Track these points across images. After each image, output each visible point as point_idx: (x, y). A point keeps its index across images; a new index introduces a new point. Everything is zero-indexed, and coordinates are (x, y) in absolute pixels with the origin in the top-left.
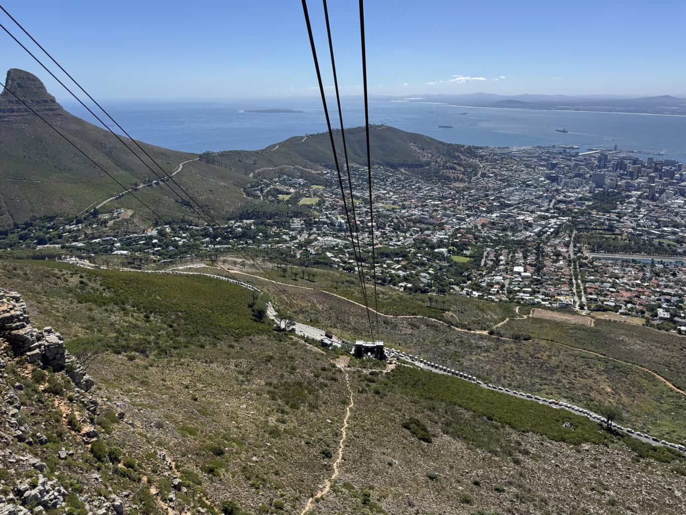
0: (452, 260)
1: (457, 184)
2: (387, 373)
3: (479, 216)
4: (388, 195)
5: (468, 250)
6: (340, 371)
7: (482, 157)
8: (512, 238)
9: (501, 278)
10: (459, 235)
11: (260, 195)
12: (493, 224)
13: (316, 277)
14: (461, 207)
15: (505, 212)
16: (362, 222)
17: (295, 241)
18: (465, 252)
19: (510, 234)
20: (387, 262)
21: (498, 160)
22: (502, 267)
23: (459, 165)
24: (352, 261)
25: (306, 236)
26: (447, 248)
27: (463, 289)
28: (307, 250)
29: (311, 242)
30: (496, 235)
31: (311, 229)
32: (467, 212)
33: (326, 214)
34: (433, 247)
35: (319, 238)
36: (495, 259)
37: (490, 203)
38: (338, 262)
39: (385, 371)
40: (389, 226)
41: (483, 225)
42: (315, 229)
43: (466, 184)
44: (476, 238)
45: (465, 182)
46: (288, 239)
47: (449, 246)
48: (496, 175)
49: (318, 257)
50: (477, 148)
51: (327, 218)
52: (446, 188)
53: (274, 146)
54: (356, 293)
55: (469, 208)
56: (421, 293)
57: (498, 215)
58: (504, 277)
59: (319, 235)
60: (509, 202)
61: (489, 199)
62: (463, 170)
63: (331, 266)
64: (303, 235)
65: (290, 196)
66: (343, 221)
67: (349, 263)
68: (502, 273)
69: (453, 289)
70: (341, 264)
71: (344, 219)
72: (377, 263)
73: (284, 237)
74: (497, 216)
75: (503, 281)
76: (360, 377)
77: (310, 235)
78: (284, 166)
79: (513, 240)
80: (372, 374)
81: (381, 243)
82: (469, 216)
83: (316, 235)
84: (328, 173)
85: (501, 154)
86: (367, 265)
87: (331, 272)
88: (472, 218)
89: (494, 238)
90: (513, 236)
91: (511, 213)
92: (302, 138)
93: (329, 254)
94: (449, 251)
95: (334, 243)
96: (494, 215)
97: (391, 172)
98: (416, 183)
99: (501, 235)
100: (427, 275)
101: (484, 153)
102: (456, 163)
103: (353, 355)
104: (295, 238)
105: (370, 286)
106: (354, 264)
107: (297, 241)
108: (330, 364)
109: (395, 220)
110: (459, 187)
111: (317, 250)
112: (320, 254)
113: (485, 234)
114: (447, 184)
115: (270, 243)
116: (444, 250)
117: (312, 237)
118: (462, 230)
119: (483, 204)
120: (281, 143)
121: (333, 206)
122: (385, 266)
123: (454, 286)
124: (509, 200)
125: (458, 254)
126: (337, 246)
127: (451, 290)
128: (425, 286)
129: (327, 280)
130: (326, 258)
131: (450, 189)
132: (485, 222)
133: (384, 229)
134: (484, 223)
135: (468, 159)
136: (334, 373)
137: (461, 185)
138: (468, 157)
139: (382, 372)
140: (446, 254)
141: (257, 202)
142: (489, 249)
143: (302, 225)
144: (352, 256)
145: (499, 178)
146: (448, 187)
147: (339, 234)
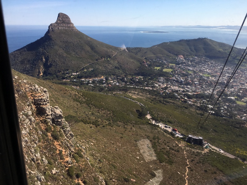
0: (236, 103)
2: (204, 153)
4: (205, 70)
6: (181, 148)
10: (241, 91)
16: (192, 81)
18: (243, 100)
25: (166, 85)
27: (242, 117)
28: (165, 91)
29: (168, 88)
31: (168, 83)
32: (246, 81)
33: (175, 76)
34: (227, 96)
47: (235, 96)
49: (170, 95)
53: (155, 46)
54: (188, 113)
66: (183, 80)
69: (237, 117)
70: (181, 99)
72: (198, 100)
73: (156, 85)
76: (191, 152)
78: (158, 55)
81: (201, 91)
83: (170, 86)
86: (193, 101)
92: (167, 43)
97: (208, 60)
100: (223, 109)
106: (187, 100)
107: (161, 87)
108: (176, 144)
111: (170, 92)
116: (233, 98)
118: (243, 89)
122: (202, 102)
125: (240, 101)
126: (179, 91)
130: (174, 96)
133: (202, 85)
136: (178, 149)
143: (164, 80)
144: (186, 96)
147: (181, 86)
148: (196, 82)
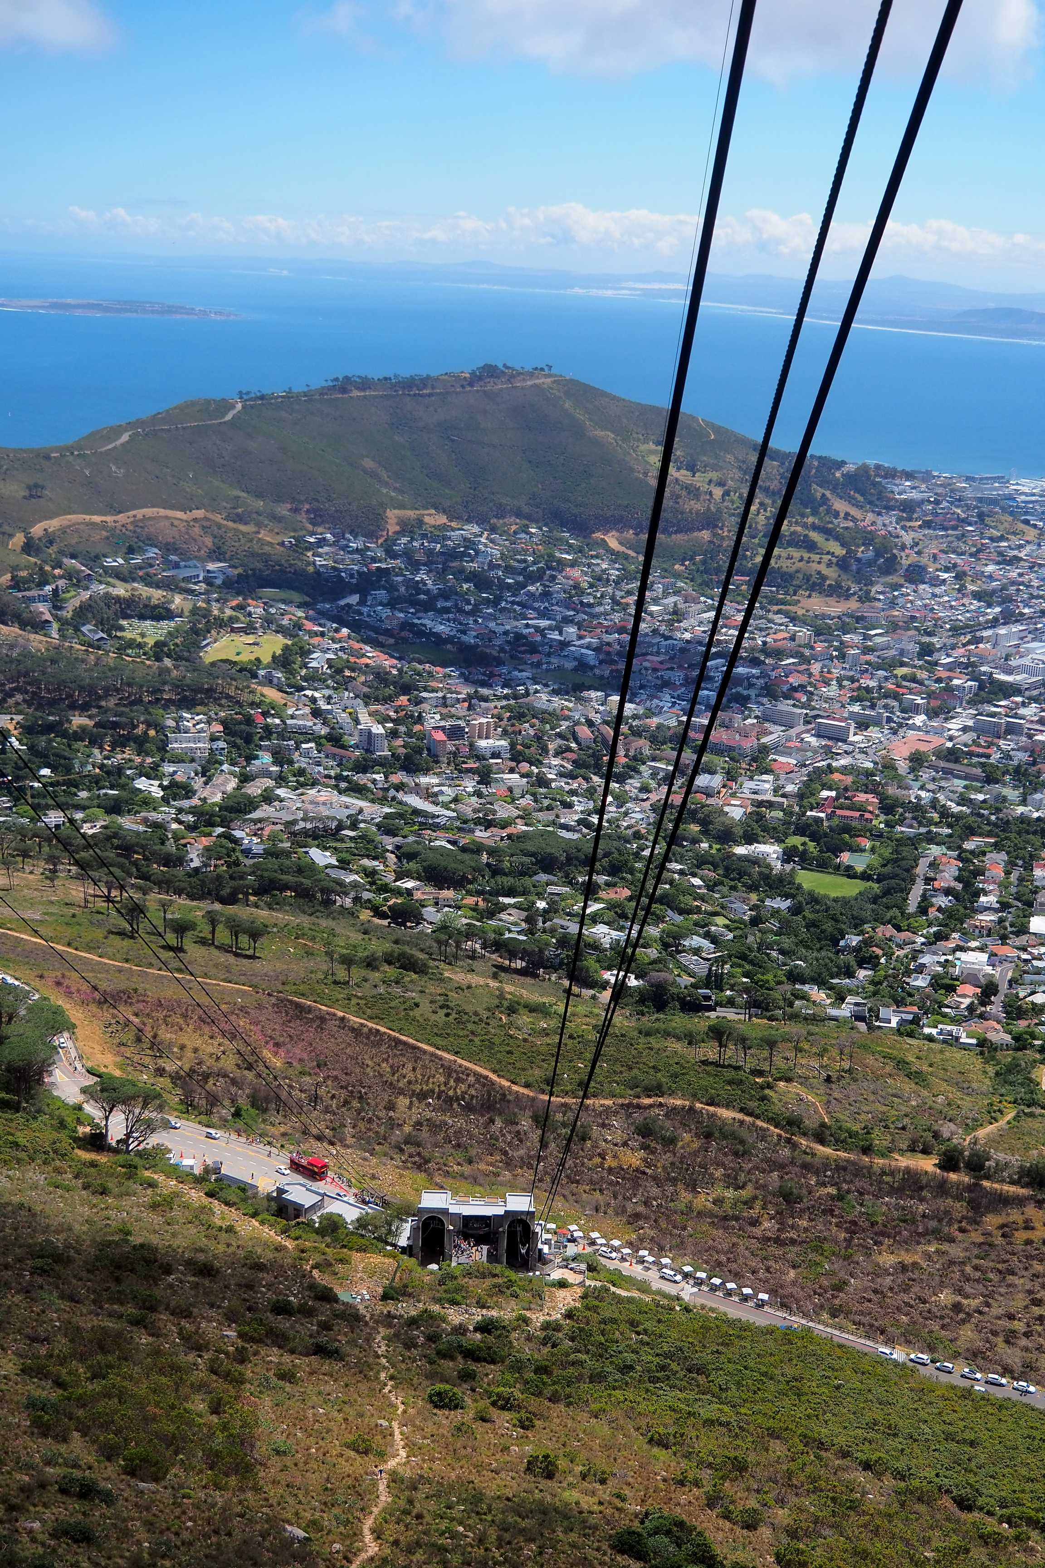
0: (799, 887)
1: (817, 605)
2: (546, 1326)
3: (900, 725)
4: (555, 636)
5: (857, 850)
6: (352, 1317)
7: (908, 508)
8: (1020, 809)
9: (984, 957)
10: (825, 794)
11: (48, 617)
12: (953, 755)
13: (263, 941)
14: (832, 691)
15: (993, 715)
16: (455, 733)
17: (185, 804)
18: (846, 858)
19: (1012, 794)
20: (551, 889)
21: (966, 521)
22: (987, 918)
23: (827, 532)
24: (410, 884)
25: (232, 784)
26: (780, 841)
27: (841, 999)
28: (228, 836)
29: (251, 805)
30: (963, 800)
31: (250, 758)
32: (856, 708)
33: (314, 700)
34: (726, 836)
35: (281, 792)
36: (959, 886)
37: (939, 680)
38: (355, 885)
39: (538, 1318)
40: (558, 753)
41: (917, 760)
42: (265, 759)
43: (853, 605)
44: (888, 807)
45: (847, 597)
46: (158, 793)
47: (786, 835)
48: (960, 576)
49: (273, 863)
50: (891, 474)
51: (316, 713)
52: (779, 618)
53: (117, 431)
54: (425, 1007)
55: (862, 696)
56: (683, 1009)
57: (970, 723)
58: (993, 955)
59: (281, 780)
60: (1009, 679)
61: (936, 664)
62: (840, 551)
63: (328, 903)
64: (217, 780)
65: (166, 626)
66: (378, 729)
67: (398, 892)
68: (988, 940)
69: (804, 997)
70: (366, 895)
71: (383, 720)
72: (511, 893)
73: (142, 784)
74: (965, 729)
75: (989, 970)
76: (432, 1338)
77: (245, 779)
78: (149, 512)
79: (1023, 819)
80: (485, 1327)
81: (526, 817)
82: (863, 725)
83: (270, 783)
84: (322, 542)
85: (980, 500)
86: (470, 900)
87: (324, 923)
88: (874, 733)
89: (955, 809)
90: (1024, 802)
91: (1016, 716)
92: (225, 406)
93: (321, 857)
94: (788, 856)
95: (342, 814)
96: (954, 725)
97: (570, 549)
98: (666, 594)
99: (981, 797)
100: (706, 944)
101: (915, 495)
102: (814, 527)
103: (408, 1251)
104: (188, 792)
105: (481, 981)
106: (418, 895)
107: (195, 801)
108: (312, 1287)
109: (584, 732)
110: (824, 616)
111: (273, 838)
112: (287, 854)
113: (923, 794)
114: (783, 603)
115: (83, 808)
116: (770, 851)
117: (254, 789)
118: (836, 776)
119: (913, 679)
120: (140, 423)
121: (339, 671)
122: (541, 905)
123: (806, 988)
124: (1009, 672)
125: (822, 866)
126: (354, 826)
127: (798, 1003)
128: (695, 986)
129: (309, 954)
130: (308, 869)
131: (793, 619)
132: (923, 748)
133: (538, 763)
134: (917, 752)
135: (854, 512)
136: (326, 1326)
137: (834, 608)
138: (857, 505)
139: (526, 1321)
140: (777, 866)
141: (36, 642)
142: (935, 850)
143: (213, 739)
144: (412, 866)
145: (971, 587)
146: (787, 614)
147: (362, 779)
148: (483, 743)
